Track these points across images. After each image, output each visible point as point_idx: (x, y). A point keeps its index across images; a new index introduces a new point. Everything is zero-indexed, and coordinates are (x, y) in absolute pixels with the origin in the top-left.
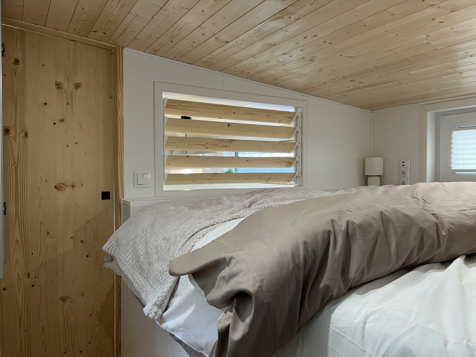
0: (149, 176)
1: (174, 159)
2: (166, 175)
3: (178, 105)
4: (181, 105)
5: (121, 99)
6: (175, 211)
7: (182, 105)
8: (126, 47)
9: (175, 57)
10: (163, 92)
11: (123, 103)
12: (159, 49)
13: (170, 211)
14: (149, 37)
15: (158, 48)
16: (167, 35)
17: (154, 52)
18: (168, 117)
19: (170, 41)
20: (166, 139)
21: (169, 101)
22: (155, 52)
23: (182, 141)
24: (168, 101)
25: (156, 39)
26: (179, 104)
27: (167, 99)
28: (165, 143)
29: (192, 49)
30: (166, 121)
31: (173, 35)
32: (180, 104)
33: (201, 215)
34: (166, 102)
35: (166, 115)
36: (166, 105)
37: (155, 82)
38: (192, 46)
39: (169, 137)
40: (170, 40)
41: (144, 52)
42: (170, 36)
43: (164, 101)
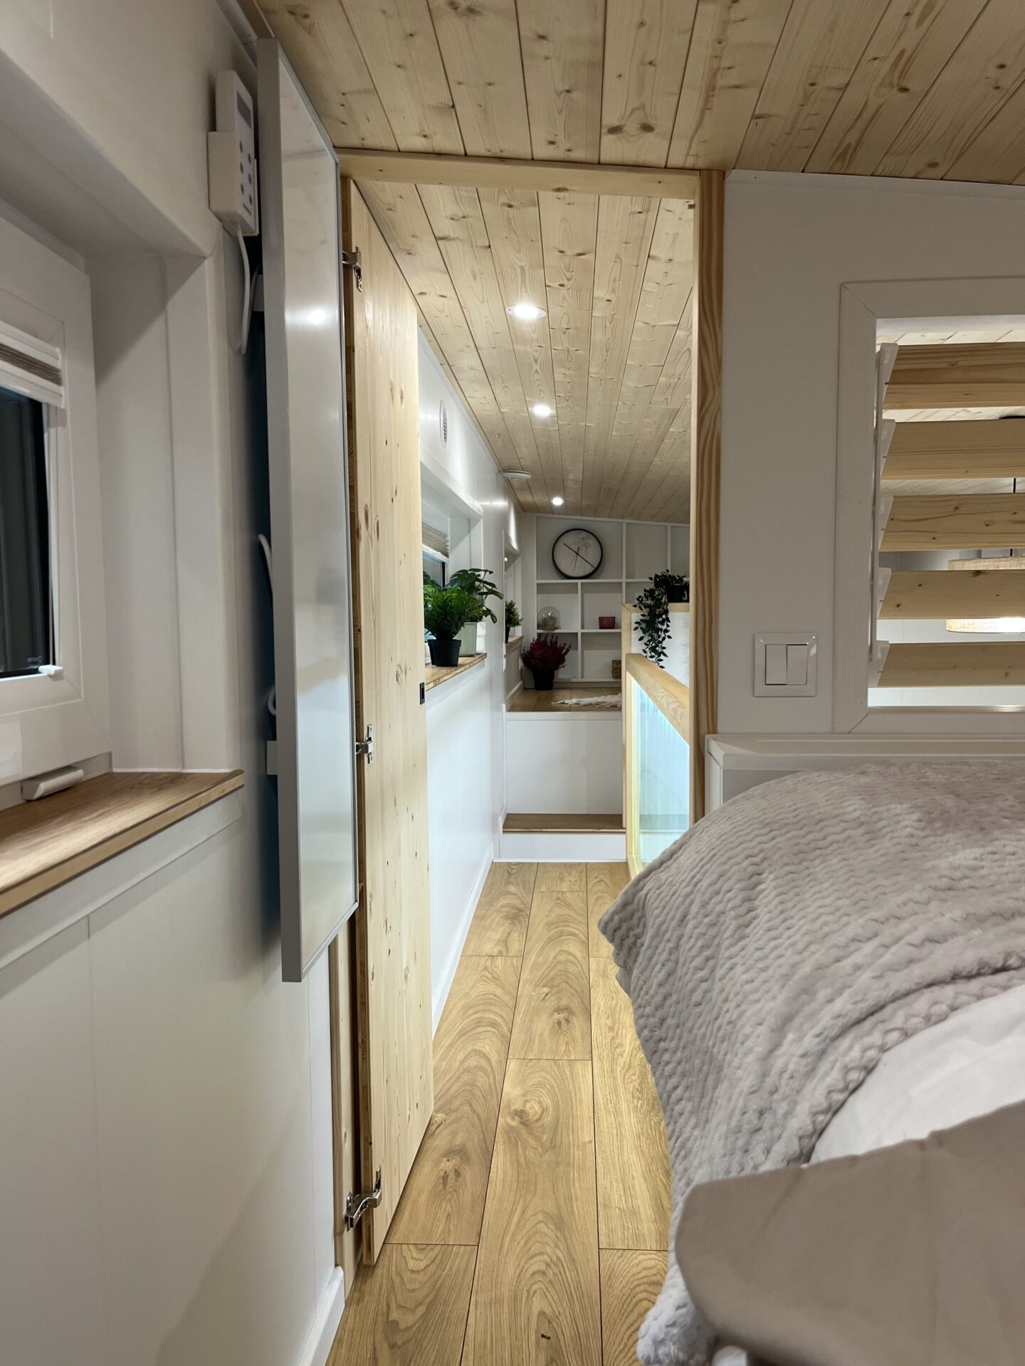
0: (813, 651)
1: (920, 585)
2: (882, 649)
3: (945, 365)
4: (957, 362)
5: (713, 371)
6: (862, 824)
7: (961, 363)
8: (734, 168)
9: (933, 165)
10: (879, 321)
11: (719, 384)
12: (859, 142)
13: (843, 821)
14: (807, 97)
15: (852, 138)
16: (875, 59)
17: (844, 160)
18: (896, 421)
19: (895, 90)
20: (884, 509)
21: (907, 353)
22: (848, 157)
23: (958, 511)
24: (900, 357)
25: (837, 95)
26: (950, 360)
27: (898, 348)
28: (882, 523)
29: (1002, 103)
30: (886, 435)
31: (903, 52)
32: (953, 360)
33: (967, 872)
34: (889, 363)
35: (888, 415)
36: (894, 371)
37: (848, 286)
38: (997, 88)
39: (901, 501)
40: (896, 81)
41: (803, 171)
42: (891, 60)
43: (879, 358)
